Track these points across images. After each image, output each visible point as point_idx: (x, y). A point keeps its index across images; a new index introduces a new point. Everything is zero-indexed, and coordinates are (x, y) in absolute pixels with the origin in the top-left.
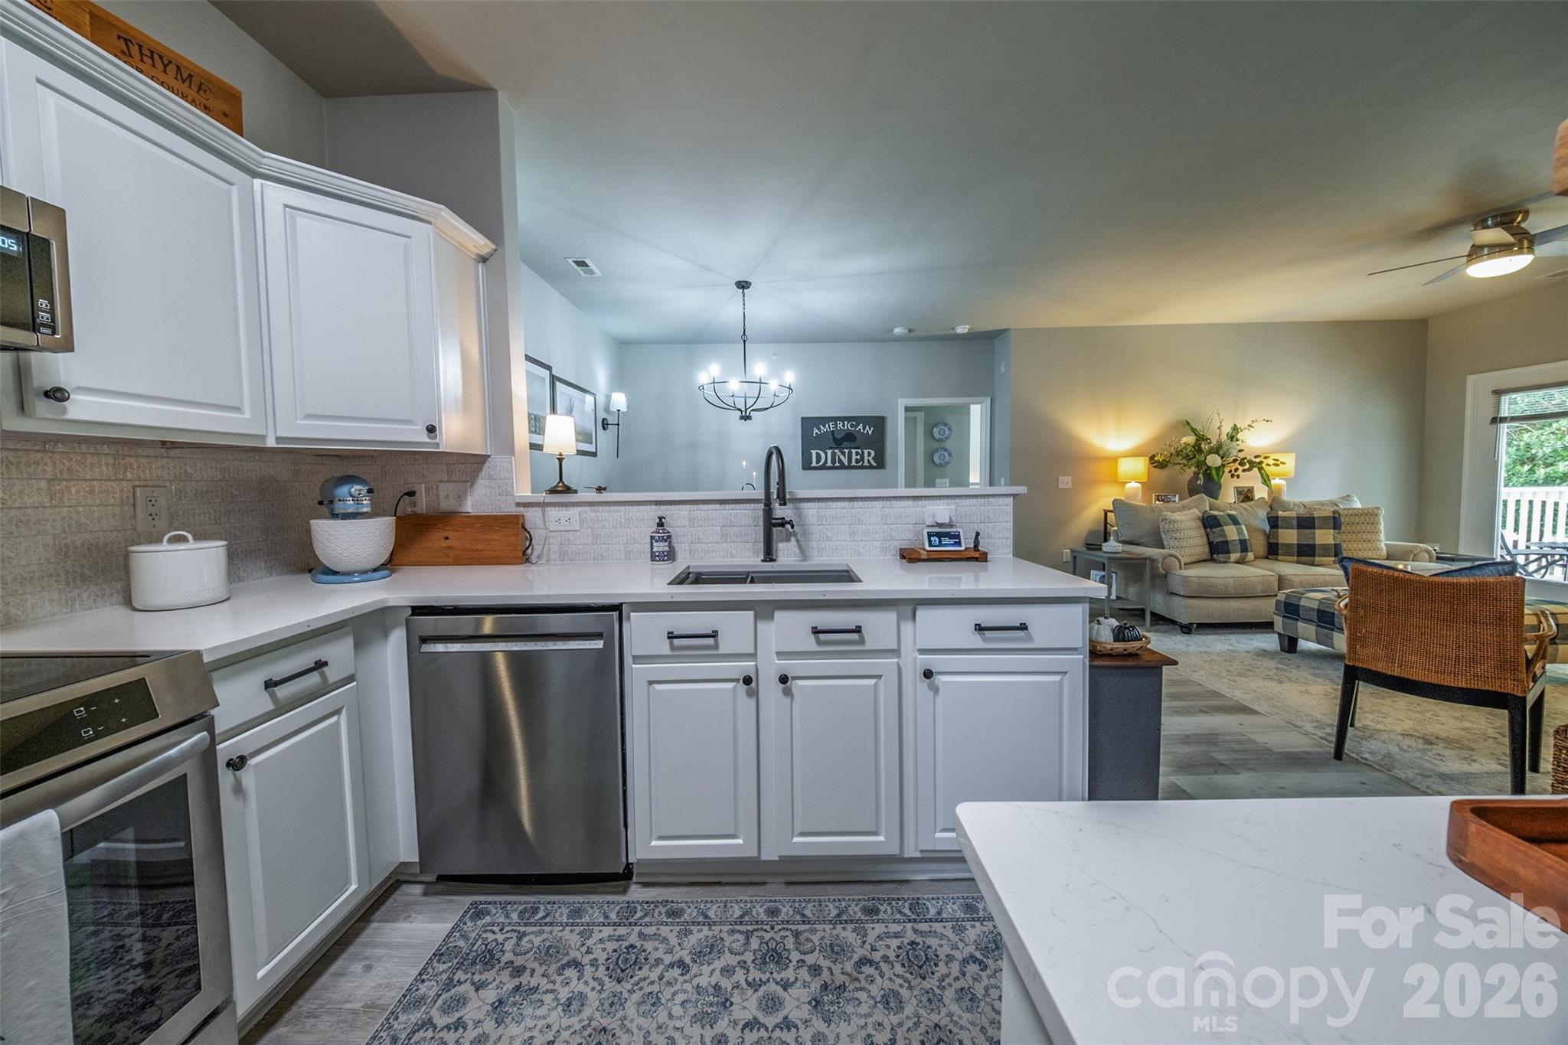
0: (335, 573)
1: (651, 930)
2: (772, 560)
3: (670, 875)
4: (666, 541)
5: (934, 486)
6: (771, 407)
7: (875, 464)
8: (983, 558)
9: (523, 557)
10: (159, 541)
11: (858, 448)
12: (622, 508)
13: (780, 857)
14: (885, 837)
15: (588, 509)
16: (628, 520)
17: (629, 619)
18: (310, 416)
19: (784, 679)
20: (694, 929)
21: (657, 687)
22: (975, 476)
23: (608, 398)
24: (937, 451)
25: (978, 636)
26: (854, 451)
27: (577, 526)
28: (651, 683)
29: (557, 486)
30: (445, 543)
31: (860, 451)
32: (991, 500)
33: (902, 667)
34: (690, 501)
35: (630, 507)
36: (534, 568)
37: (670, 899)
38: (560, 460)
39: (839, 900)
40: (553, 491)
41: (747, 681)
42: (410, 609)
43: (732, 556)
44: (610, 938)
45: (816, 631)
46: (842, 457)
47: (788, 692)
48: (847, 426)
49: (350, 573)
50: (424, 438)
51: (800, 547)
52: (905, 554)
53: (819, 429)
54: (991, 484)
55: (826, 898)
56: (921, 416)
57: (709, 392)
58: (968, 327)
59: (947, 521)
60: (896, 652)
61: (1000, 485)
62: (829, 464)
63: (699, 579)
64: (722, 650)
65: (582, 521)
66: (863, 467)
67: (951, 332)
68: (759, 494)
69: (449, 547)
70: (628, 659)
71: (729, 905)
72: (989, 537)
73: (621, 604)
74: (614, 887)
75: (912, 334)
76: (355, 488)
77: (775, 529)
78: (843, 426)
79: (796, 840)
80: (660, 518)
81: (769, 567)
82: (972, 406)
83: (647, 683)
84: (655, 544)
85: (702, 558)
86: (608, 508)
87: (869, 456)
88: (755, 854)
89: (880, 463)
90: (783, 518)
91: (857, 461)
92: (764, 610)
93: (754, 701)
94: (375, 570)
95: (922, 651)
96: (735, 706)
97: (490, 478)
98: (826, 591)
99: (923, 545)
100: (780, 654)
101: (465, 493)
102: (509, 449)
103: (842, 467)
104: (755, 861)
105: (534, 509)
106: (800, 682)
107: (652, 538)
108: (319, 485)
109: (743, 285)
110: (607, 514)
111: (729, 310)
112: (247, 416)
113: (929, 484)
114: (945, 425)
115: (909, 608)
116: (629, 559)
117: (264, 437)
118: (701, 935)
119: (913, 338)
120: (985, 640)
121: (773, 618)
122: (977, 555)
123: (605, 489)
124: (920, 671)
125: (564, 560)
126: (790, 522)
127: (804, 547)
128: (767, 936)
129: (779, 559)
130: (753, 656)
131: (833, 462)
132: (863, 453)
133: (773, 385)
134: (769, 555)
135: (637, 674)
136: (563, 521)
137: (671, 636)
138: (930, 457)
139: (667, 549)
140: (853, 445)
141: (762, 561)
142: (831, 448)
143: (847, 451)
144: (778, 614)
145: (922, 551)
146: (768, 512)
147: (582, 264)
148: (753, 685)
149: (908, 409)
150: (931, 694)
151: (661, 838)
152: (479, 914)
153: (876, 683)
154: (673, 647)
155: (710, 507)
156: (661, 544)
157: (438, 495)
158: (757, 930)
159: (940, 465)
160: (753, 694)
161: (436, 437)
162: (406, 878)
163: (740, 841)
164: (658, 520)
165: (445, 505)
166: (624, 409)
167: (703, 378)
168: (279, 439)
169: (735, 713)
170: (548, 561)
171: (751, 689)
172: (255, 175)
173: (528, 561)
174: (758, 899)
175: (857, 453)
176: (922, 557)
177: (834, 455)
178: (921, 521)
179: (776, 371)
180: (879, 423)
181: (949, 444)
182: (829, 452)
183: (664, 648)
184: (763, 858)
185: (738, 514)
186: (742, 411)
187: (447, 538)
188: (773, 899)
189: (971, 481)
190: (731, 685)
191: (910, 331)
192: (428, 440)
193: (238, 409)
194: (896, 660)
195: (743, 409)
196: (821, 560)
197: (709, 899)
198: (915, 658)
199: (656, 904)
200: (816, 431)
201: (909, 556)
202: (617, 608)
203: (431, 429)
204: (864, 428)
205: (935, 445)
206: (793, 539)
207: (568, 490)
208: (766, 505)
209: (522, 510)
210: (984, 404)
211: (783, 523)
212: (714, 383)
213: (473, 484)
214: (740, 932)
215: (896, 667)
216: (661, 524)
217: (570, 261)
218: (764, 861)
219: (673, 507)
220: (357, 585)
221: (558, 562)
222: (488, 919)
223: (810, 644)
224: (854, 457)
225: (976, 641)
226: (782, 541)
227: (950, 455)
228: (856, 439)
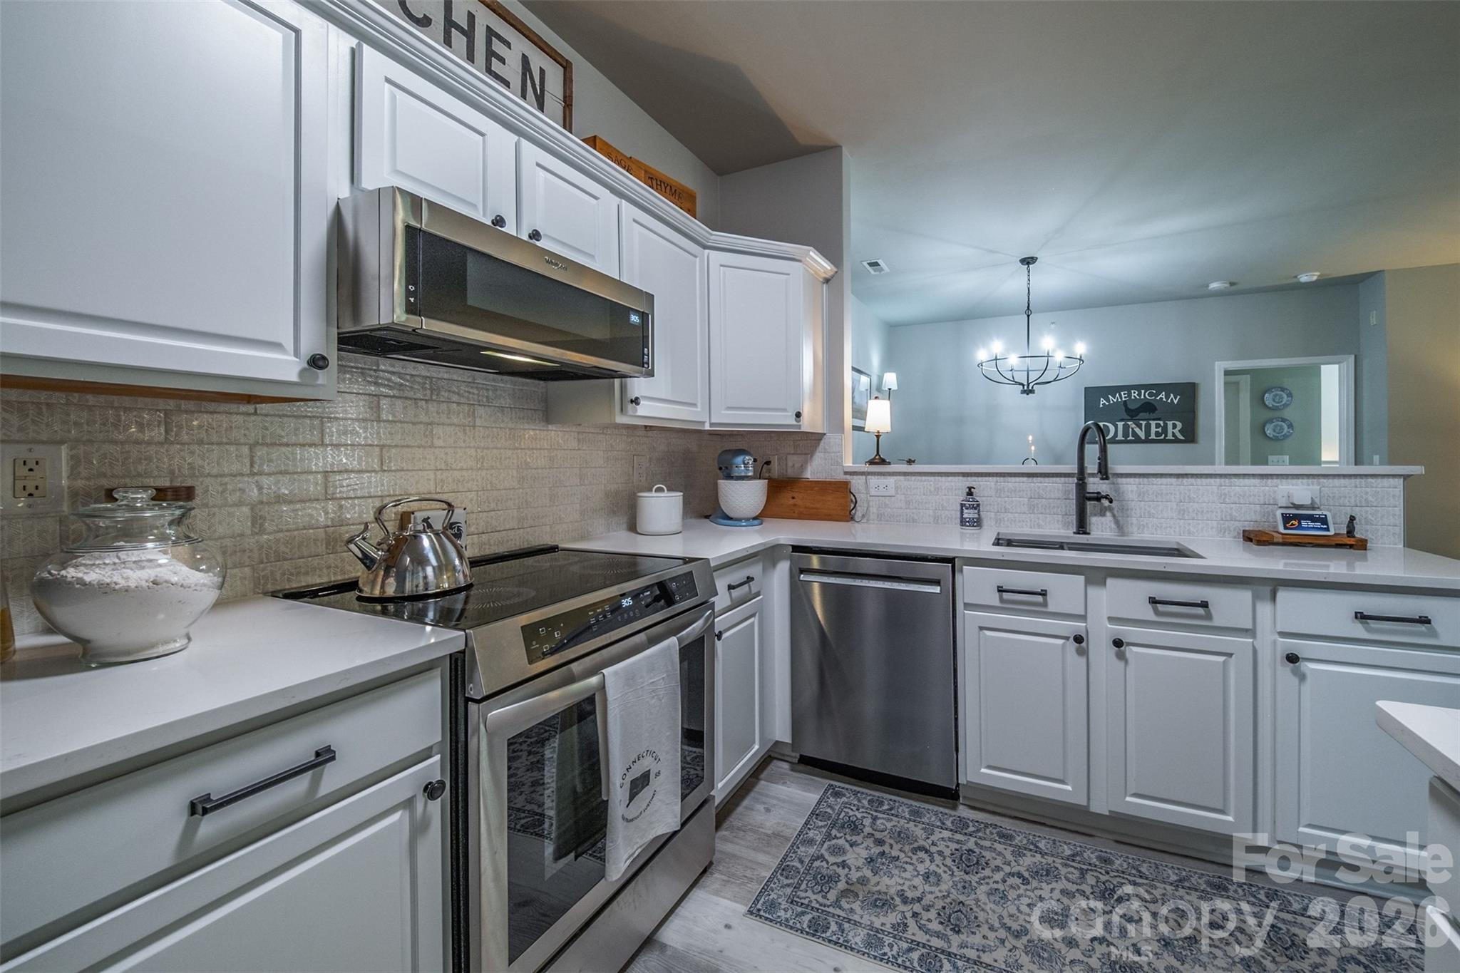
0: (730, 519)
1: (987, 844)
2: (1085, 533)
3: (996, 805)
4: (975, 509)
5: (1266, 463)
6: (1055, 380)
7: (1181, 437)
8: (1362, 545)
9: (850, 517)
10: (650, 490)
11: (1159, 419)
12: (932, 478)
13: (1110, 811)
14: (1235, 819)
15: (902, 478)
16: (937, 489)
17: (961, 571)
18: (729, 408)
19: (1118, 643)
20: (1029, 854)
21: (988, 633)
22: (1331, 452)
23: (881, 378)
24: (1270, 421)
25: (1360, 625)
26: (1153, 423)
27: (892, 492)
28: (981, 628)
29: (875, 458)
30: (792, 502)
31: (1161, 423)
32: (1370, 480)
33: (1257, 647)
34: (997, 473)
35: (940, 478)
36: (856, 525)
37: (999, 824)
38: (878, 437)
39: (1178, 869)
40: (872, 462)
41: (1078, 639)
42: (791, 548)
43: (1039, 526)
44: (950, 839)
45: (1153, 601)
46: (1137, 430)
47: (1121, 657)
48: (1144, 395)
49: (740, 520)
50: (792, 421)
51: (1117, 522)
52: (1252, 536)
53: (1108, 400)
54: (1358, 462)
55: (1164, 864)
56: (1245, 381)
57: (990, 369)
58: (1318, 274)
59: (1308, 502)
60: (1250, 632)
61: (1371, 463)
62: (1120, 437)
63: (1010, 543)
64: (1051, 608)
65: (897, 488)
66: (1165, 441)
67: (1295, 280)
68: (1073, 468)
69: (795, 505)
70: (960, 606)
71: (1058, 844)
72: (1368, 522)
73: (954, 558)
74: (943, 802)
75: (1234, 288)
76: (748, 458)
77: (1088, 503)
78: (1139, 395)
79: (1128, 799)
80: (970, 488)
81: (1082, 539)
82: (1322, 366)
83: (977, 629)
84: (965, 511)
85: (1008, 527)
86: (919, 478)
87: (1174, 428)
88: (1085, 804)
89: (1190, 435)
90: (1099, 493)
91: (1157, 434)
92: (1097, 576)
93: (1084, 660)
94: (755, 518)
95: (1283, 634)
96: (1064, 662)
97: (825, 451)
98: (1166, 563)
99: (1276, 527)
100: (1111, 619)
101: (807, 463)
102: (841, 429)
103: (1138, 440)
104: (1083, 811)
105: (858, 477)
106: (1135, 649)
107: (962, 505)
108: (717, 455)
109: (1028, 261)
110: (918, 483)
111: (1012, 284)
112: (699, 409)
113: (1259, 459)
114: (1283, 389)
115: (1267, 590)
116: (937, 523)
117: (704, 422)
118: (1034, 860)
119: (1234, 291)
120: (1369, 630)
121: (1105, 584)
122: (1351, 541)
123: (914, 462)
124: (1280, 654)
125: (881, 520)
126: (1106, 497)
127: (1121, 523)
128: (1103, 878)
129: (1092, 533)
130: (1083, 618)
131: (1126, 434)
132: (1166, 425)
133: (1059, 357)
134: (1082, 527)
135: (968, 620)
136: (881, 488)
137: (1001, 590)
138: (1259, 430)
139: (976, 516)
140: (1152, 415)
141: (1074, 533)
142: (1122, 420)
143: (1144, 423)
144: (1109, 581)
145: (1275, 534)
146: (1081, 485)
147: (874, 265)
148: (1084, 644)
149: (1227, 373)
150: (1295, 681)
151: (989, 767)
152: (837, 794)
153: (1224, 662)
154: (1002, 600)
155: (1017, 479)
156: (972, 511)
157: (786, 464)
158: (1091, 870)
159: (1276, 439)
160: (1083, 652)
161: (799, 421)
162: (776, 756)
163: (1069, 788)
164: (967, 490)
165: (791, 473)
166: (894, 387)
167: (982, 355)
168: (711, 425)
169: (1064, 668)
170: (868, 520)
171: (1083, 648)
172: (705, 247)
173: (852, 519)
174: (1088, 847)
175: (1158, 426)
176: (1275, 540)
177: (1126, 428)
178: (1271, 502)
179: (1065, 342)
180: (1188, 392)
181: (1288, 414)
182: (1120, 424)
183: (994, 599)
184: (1093, 809)
185: (1046, 487)
186: (1023, 385)
187: (793, 498)
188: (1104, 850)
189: (1324, 459)
190: (1061, 642)
191: (1232, 284)
192: (795, 423)
193: (694, 405)
194: (1251, 640)
195: (1026, 383)
196: (1139, 536)
197: (1038, 834)
198: (1275, 642)
199: (987, 825)
200: (1103, 401)
201: (1255, 538)
202: (951, 560)
203: (798, 415)
204: (1167, 397)
205: (1270, 414)
206: (1108, 514)
207: (883, 462)
208: (1079, 479)
209: (848, 478)
210: (1342, 365)
211: (1098, 497)
212: (996, 359)
213: (812, 456)
214: (1075, 868)
215: (1251, 648)
216: (970, 493)
217: (865, 264)
218: (1092, 813)
219: (980, 479)
220: (744, 528)
221: (876, 522)
222: (844, 799)
223: (1148, 613)
224: (1153, 429)
225: (1359, 630)
226: (1095, 515)
227: (1290, 426)
228: (1156, 409)
